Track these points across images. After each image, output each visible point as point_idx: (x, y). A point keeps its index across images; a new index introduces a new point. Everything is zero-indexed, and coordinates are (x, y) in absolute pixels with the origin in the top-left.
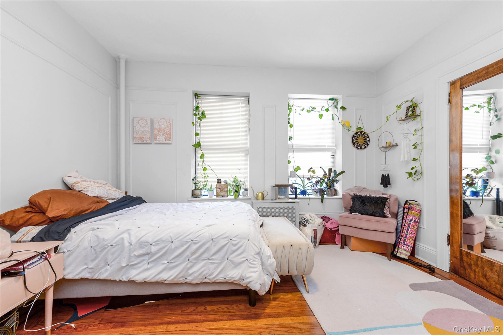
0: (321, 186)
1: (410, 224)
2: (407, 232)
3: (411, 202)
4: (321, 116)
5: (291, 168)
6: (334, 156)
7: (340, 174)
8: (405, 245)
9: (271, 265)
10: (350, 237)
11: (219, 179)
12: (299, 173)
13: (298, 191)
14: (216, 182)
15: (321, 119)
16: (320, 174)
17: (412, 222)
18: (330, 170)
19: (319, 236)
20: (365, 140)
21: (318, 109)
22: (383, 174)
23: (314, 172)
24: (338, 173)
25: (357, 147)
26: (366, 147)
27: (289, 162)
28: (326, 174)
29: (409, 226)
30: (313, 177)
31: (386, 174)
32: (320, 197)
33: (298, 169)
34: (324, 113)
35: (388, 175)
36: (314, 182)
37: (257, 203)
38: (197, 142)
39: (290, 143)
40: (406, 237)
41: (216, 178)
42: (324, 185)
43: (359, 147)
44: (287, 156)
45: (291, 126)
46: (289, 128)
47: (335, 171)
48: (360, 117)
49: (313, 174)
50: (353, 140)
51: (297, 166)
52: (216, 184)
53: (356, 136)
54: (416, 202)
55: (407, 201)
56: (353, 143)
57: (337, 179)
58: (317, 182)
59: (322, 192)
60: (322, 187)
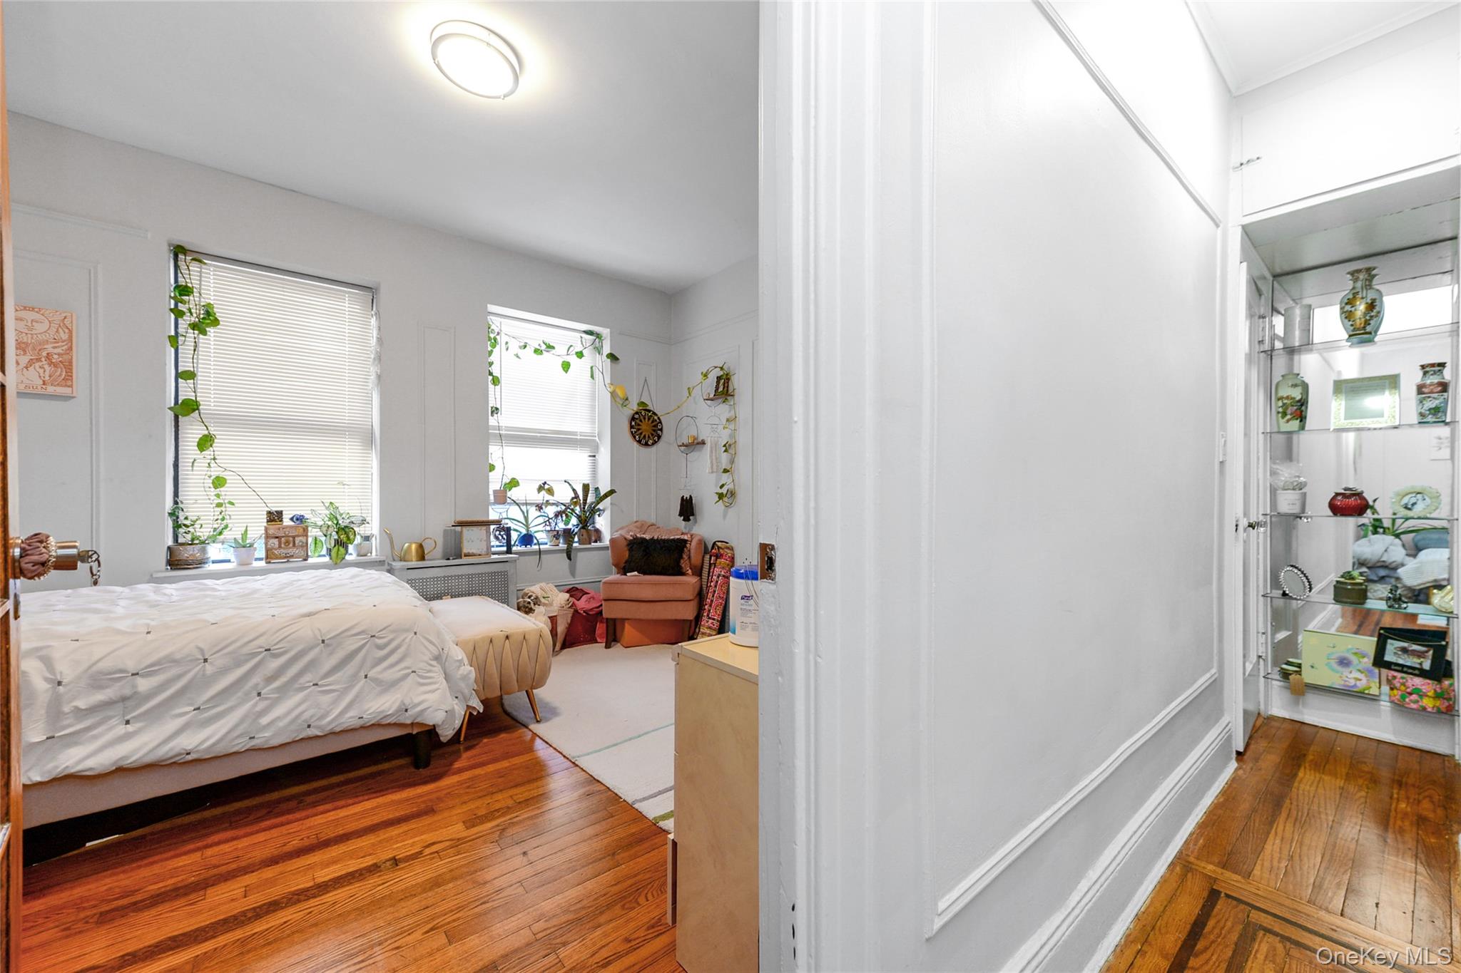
0: (567, 523)
1: (717, 582)
2: (713, 596)
3: (719, 544)
4: (566, 366)
5: (495, 483)
6: (594, 456)
7: (606, 496)
8: (710, 618)
9: (464, 678)
10: (623, 620)
11: (276, 512)
12: (514, 494)
13: (514, 536)
14: (266, 521)
15: (566, 372)
16: (564, 495)
17: (720, 578)
18: (586, 488)
19: (561, 629)
20: (654, 428)
21: (561, 349)
22: (683, 496)
23: (550, 491)
24: (603, 492)
25: (639, 442)
26: (656, 442)
27: (492, 468)
28: (577, 496)
29: (716, 586)
30: (548, 503)
31: (687, 496)
32: (563, 546)
33: (514, 483)
34: (573, 360)
35: (691, 497)
36: (551, 515)
37: (408, 569)
38: (181, 399)
39: (492, 421)
40: (711, 606)
41: (263, 509)
42: (574, 521)
43: (643, 442)
44: (486, 454)
45: (496, 381)
46: (491, 387)
47: (597, 489)
48: (646, 380)
49: (548, 497)
50: (632, 427)
51: (510, 478)
52: (265, 524)
53: (637, 419)
54: (727, 543)
55: (714, 543)
56: (632, 432)
57: (600, 506)
58: (558, 515)
59: (568, 534)
60: (570, 526)
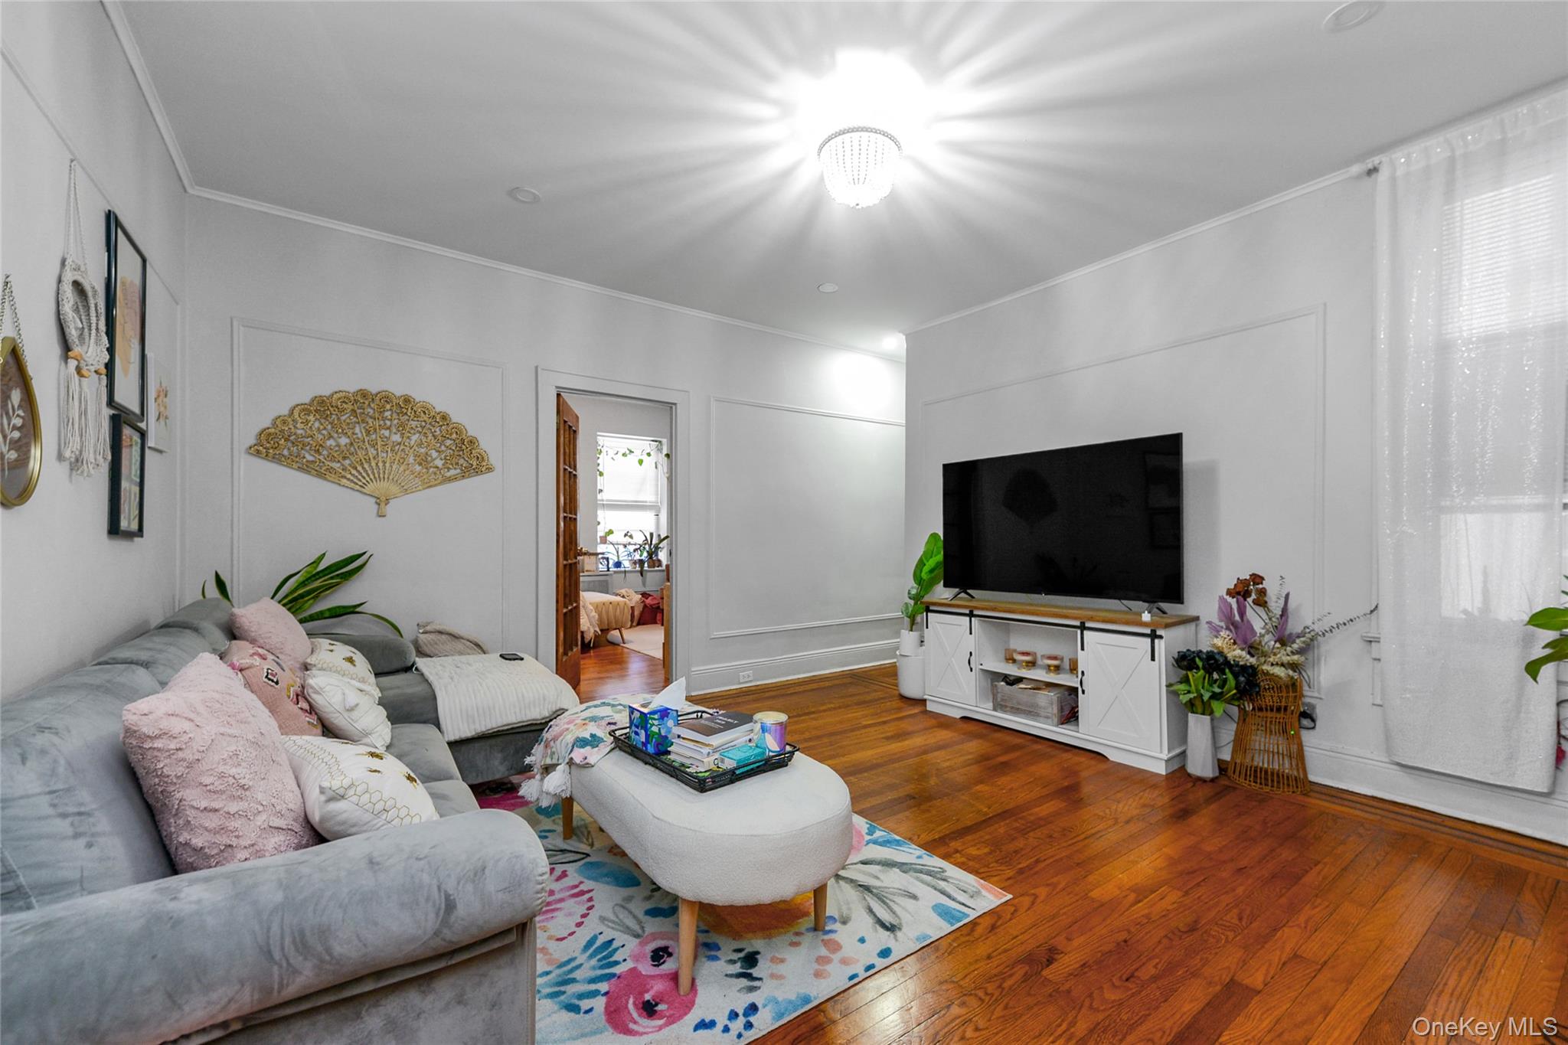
0: (641, 556)
4: (641, 462)
5: (601, 533)
6: (658, 516)
7: (664, 539)
12: (610, 538)
13: (611, 563)
15: (641, 466)
16: (639, 539)
18: (652, 535)
19: (637, 613)
21: (637, 452)
23: (631, 537)
24: (662, 537)
27: (599, 523)
28: (646, 540)
30: (630, 544)
32: (638, 568)
33: (611, 532)
34: (645, 458)
36: (632, 551)
39: (599, 497)
42: (645, 554)
44: (596, 516)
45: (601, 474)
46: (599, 477)
47: (659, 535)
49: (630, 540)
51: (609, 529)
57: (661, 545)
58: (635, 550)
59: (641, 562)
60: (643, 558)
